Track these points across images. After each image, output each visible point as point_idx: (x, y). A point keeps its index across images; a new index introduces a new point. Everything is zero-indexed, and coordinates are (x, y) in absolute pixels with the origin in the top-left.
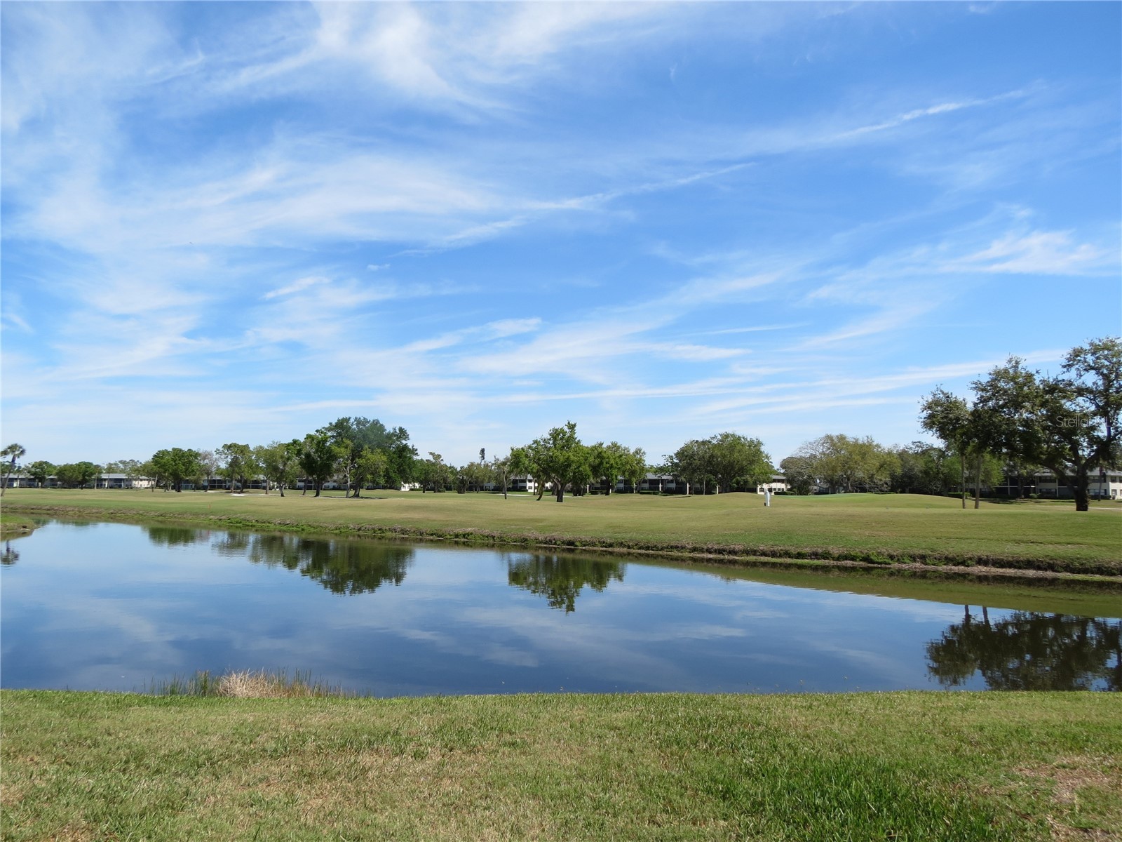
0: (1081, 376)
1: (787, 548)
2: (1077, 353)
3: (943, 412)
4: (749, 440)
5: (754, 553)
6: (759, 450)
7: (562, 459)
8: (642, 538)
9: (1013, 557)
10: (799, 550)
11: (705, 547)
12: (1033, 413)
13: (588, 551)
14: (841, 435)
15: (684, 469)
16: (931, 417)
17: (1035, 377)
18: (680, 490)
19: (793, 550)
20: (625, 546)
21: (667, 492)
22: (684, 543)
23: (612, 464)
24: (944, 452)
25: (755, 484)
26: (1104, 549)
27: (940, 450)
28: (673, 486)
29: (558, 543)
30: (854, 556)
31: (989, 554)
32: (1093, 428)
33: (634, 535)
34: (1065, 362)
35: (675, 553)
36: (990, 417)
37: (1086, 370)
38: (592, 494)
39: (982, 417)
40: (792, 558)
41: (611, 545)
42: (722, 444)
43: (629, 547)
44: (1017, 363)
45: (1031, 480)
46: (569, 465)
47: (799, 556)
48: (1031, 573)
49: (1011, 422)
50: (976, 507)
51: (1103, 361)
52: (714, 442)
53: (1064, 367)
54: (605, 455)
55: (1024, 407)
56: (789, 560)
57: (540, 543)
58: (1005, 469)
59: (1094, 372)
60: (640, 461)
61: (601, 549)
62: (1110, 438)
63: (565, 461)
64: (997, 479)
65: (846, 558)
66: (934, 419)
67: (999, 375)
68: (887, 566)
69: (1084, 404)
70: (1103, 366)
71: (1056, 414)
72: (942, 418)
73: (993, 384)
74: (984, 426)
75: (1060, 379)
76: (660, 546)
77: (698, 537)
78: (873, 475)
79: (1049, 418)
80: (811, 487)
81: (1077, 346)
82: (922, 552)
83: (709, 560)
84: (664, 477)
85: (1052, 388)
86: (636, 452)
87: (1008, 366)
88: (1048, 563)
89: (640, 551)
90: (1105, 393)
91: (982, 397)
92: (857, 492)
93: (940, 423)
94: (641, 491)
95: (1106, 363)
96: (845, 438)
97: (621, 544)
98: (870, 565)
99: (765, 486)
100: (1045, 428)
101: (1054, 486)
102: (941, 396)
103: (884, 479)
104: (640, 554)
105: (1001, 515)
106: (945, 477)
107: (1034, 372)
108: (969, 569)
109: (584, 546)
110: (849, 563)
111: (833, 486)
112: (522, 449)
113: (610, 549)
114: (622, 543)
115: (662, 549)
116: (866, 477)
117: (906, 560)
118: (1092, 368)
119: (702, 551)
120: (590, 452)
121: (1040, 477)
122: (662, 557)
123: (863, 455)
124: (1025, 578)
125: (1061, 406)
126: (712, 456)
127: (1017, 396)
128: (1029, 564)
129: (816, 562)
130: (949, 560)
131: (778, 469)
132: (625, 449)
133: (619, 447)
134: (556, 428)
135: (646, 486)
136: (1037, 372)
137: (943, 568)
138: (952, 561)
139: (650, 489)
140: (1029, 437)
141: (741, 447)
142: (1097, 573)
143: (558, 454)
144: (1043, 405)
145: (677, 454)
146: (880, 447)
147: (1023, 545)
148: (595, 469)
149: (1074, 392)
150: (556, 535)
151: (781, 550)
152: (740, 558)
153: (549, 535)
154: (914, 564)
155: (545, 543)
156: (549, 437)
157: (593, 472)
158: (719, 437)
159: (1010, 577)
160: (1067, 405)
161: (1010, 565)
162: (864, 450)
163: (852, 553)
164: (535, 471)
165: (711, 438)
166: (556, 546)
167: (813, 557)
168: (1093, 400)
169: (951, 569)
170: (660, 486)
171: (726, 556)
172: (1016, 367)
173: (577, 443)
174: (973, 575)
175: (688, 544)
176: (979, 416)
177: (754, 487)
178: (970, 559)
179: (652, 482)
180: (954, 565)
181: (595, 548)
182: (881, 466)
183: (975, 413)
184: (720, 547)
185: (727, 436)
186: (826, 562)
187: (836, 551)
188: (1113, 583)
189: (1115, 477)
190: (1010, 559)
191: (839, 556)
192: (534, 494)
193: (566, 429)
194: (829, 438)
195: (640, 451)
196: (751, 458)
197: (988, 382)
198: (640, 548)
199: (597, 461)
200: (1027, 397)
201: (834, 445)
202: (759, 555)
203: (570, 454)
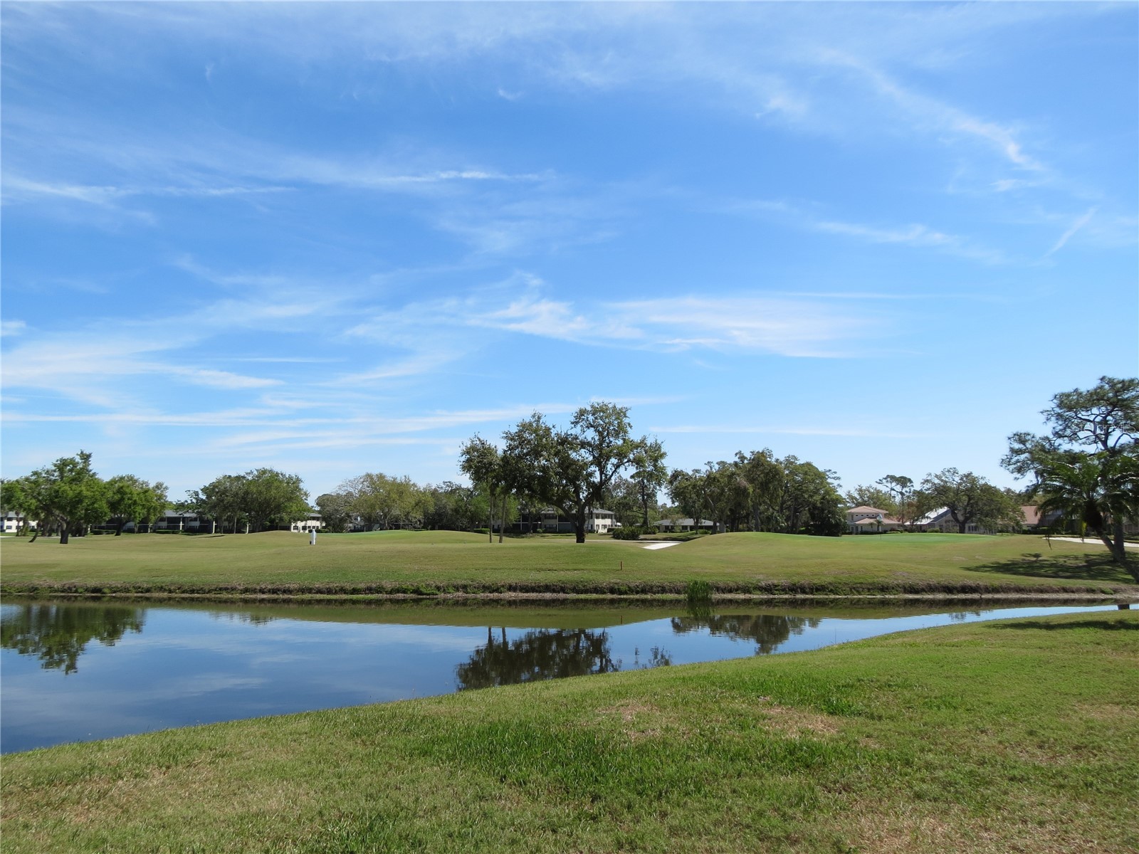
0: (584, 432)
1: (343, 585)
2: (582, 413)
3: (479, 457)
4: (287, 476)
5: (310, 591)
6: (297, 487)
7: (71, 494)
8: (185, 580)
9: (535, 583)
10: (353, 586)
11: (258, 588)
12: (549, 461)
13: (118, 598)
14: (381, 474)
15: (214, 507)
16: (468, 461)
17: (552, 431)
18: (204, 529)
19: (348, 586)
20: (165, 590)
21: (190, 531)
22: (235, 584)
23: (135, 501)
24: (472, 492)
25: (290, 522)
26: (599, 573)
27: (469, 490)
28: (197, 524)
29: (80, 590)
30: (405, 589)
31: (517, 581)
32: (591, 475)
33: (176, 578)
34: (573, 419)
35: (225, 596)
36: (516, 463)
37: (588, 427)
38: (95, 534)
39: (510, 463)
40: (347, 594)
41: (148, 590)
42: (258, 480)
43: (170, 591)
44: (539, 418)
45: (539, 517)
46: (80, 501)
47: (355, 591)
48: (548, 596)
49: (531, 467)
50: (500, 541)
51: (599, 420)
52: (250, 478)
53: (572, 423)
54: (127, 490)
55: (542, 455)
56: (344, 597)
57: (56, 591)
58: (519, 507)
59: (593, 428)
60: (160, 497)
61: (136, 595)
62: (602, 483)
63: (76, 497)
64: (514, 516)
65: (398, 591)
66: (472, 463)
67: (525, 427)
68: (435, 597)
69: (585, 455)
70: (600, 425)
71: (566, 464)
72: (478, 462)
73: (519, 435)
74: (511, 471)
75: (569, 433)
76: (207, 588)
77: (250, 578)
78: (408, 513)
79: (560, 465)
80: (346, 525)
81: (583, 407)
82: (464, 582)
83: (262, 601)
84: (187, 515)
85: (564, 441)
86: (157, 487)
87: (533, 420)
88: (561, 587)
89: (183, 595)
90: (600, 447)
91: (510, 445)
92: (391, 529)
93: (476, 466)
94: (156, 530)
95: (602, 423)
96: (384, 477)
97: (161, 589)
98: (420, 597)
99: (300, 524)
100: (556, 474)
101: (555, 522)
102: (478, 442)
103: (418, 517)
104: (183, 599)
105: (525, 548)
106: (472, 514)
107: (551, 427)
108: (502, 596)
109: (115, 592)
110: (401, 596)
111: (370, 524)
112: (17, 481)
113: (147, 595)
114: (162, 587)
115: (209, 592)
116: (402, 515)
117: (451, 591)
118: (592, 426)
119: (254, 591)
120: (107, 486)
121: (545, 515)
122: (209, 600)
123: (401, 494)
124: (544, 600)
125: (569, 455)
126: (247, 493)
127: (538, 445)
128: (547, 588)
129: (370, 596)
130: (486, 588)
131: (313, 507)
132: (144, 483)
133: (136, 481)
134: (65, 458)
135: (164, 524)
136: (553, 427)
137: (481, 595)
138: (488, 589)
139: (168, 527)
140: (545, 481)
141: (279, 484)
142: (594, 593)
143: (67, 488)
144: (556, 454)
145: (205, 490)
146: (416, 486)
147: (543, 572)
148: (114, 506)
149: (579, 445)
150: (77, 581)
151: (337, 587)
152: (295, 597)
153: (67, 582)
154: (458, 593)
155: (62, 592)
156: (54, 468)
157: (111, 509)
158: (256, 473)
159: (533, 600)
160: (573, 455)
161: (533, 590)
162: (401, 489)
163: (404, 586)
164: (33, 507)
165: (247, 474)
166: (78, 595)
167: (367, 592)
168: (591, 452)
169: (487, 596)
170: (181, 524)
171: (281, 595)
172: (538, 421)
173: (92, 476)
174: (504, 600)
175: (239, 585)
176: (508, 462)
177: (288, 525)
178: (503, 586)
179: (171, 520)
180: (490, 592)
181: (128, 594)
182: (417, 504)
183: (505, 459)
184: (274, 586)
185: (264, 472)
186: (380, 596)
187: (388, 585)
188: (604, 600)
189: (599, 514)
190: (533, 585)
191: (392, 590)
192: (17, 535)
193: (78, 459)
194: (369, 476)
195: (161, 485)
196: (289, 495)
197: (516, 433)
198: (183, 592)
199: (117, 497)
200: (544, 447)
201: (374, 484)
202: (314, 593)
203: (83, 488)
